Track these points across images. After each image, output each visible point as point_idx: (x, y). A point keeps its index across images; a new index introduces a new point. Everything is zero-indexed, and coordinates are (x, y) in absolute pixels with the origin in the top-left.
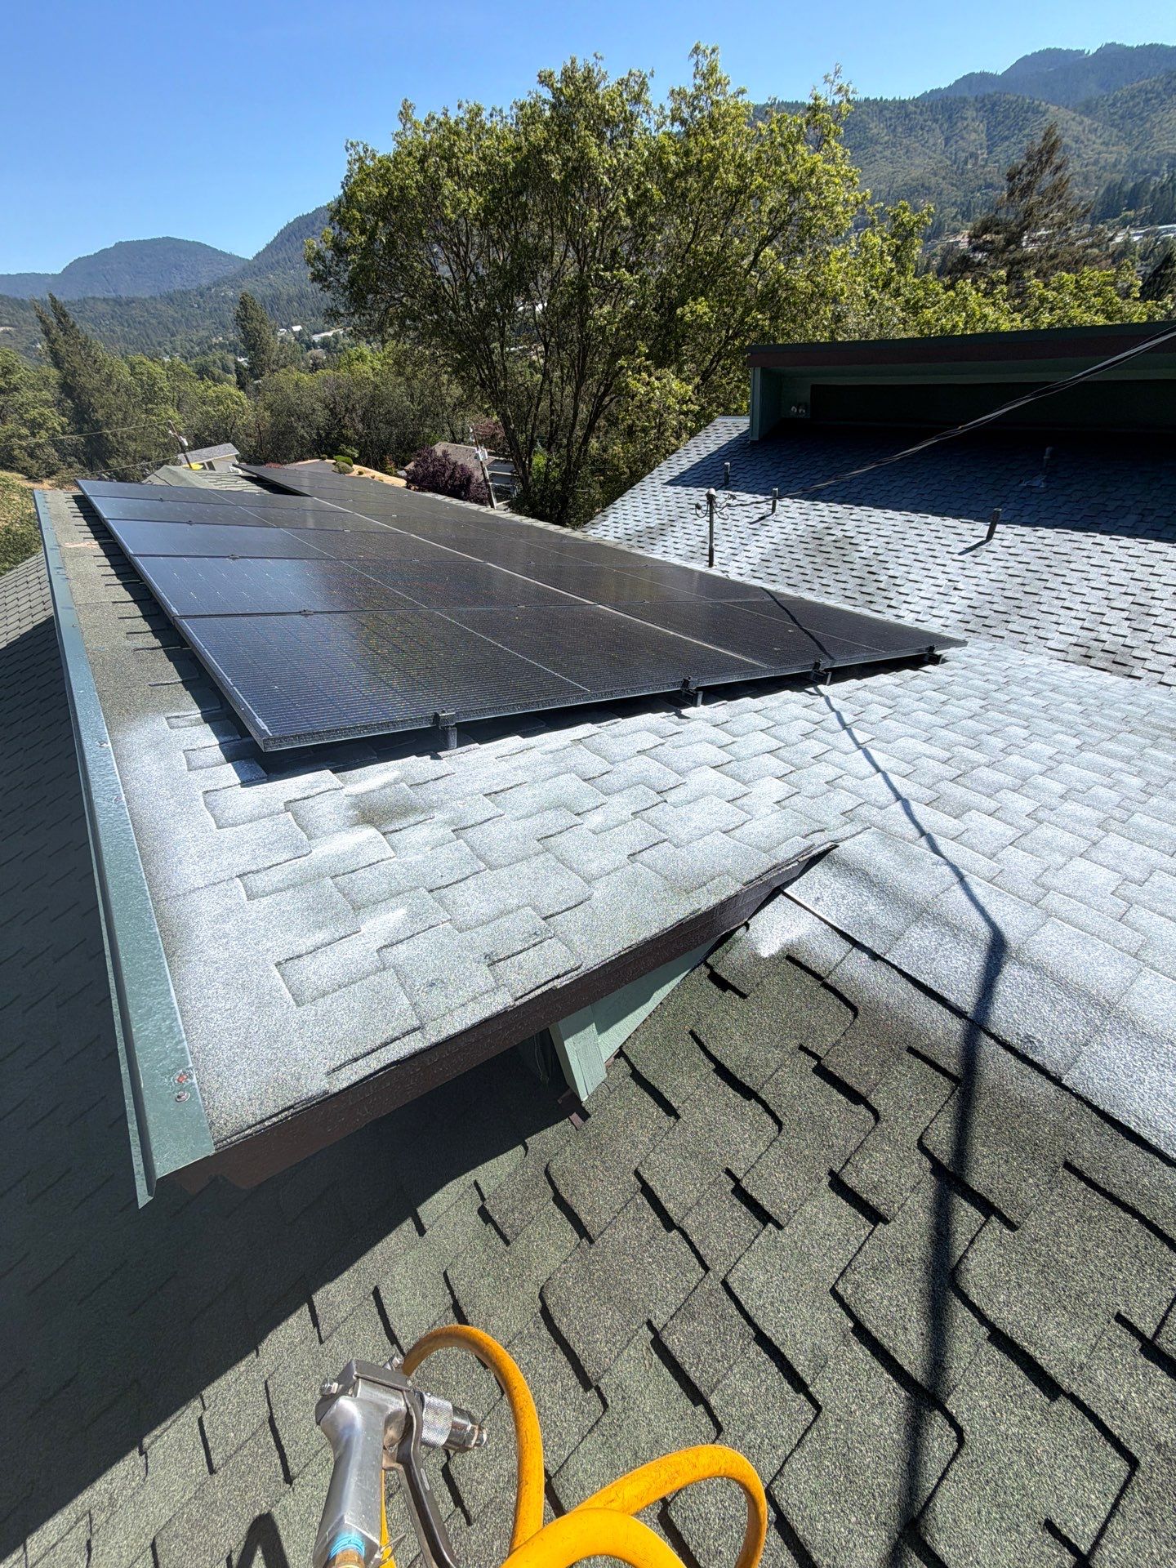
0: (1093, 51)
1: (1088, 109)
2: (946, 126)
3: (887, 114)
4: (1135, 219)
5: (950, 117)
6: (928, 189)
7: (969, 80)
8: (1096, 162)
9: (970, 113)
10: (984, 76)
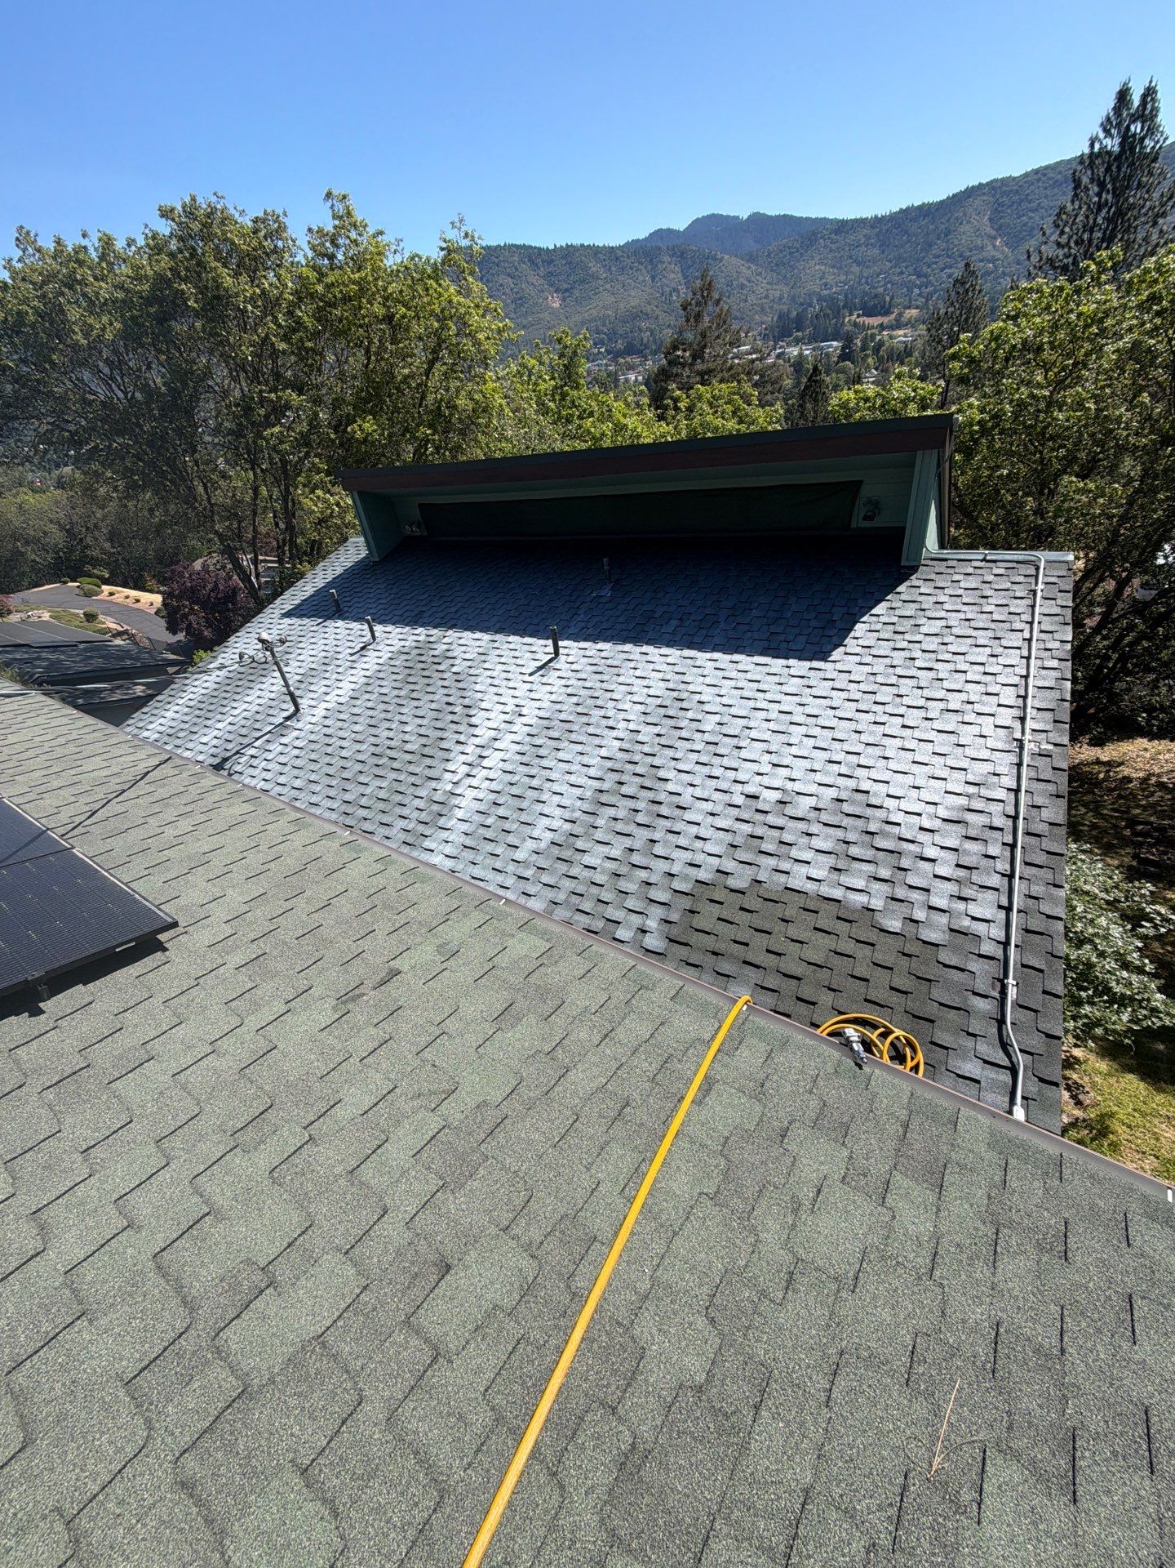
0: (745, 217)
1: (751, 258)
2: (649, 267)
3: (602, 257)
4: (803, 338)
5: (651, 261)
6: (647, 315)
7: (659, 234)
8: (767, 297)
9: (666, 259)
10: (670, 231)
